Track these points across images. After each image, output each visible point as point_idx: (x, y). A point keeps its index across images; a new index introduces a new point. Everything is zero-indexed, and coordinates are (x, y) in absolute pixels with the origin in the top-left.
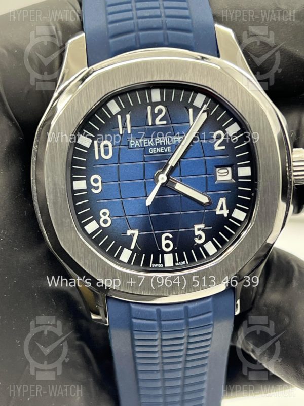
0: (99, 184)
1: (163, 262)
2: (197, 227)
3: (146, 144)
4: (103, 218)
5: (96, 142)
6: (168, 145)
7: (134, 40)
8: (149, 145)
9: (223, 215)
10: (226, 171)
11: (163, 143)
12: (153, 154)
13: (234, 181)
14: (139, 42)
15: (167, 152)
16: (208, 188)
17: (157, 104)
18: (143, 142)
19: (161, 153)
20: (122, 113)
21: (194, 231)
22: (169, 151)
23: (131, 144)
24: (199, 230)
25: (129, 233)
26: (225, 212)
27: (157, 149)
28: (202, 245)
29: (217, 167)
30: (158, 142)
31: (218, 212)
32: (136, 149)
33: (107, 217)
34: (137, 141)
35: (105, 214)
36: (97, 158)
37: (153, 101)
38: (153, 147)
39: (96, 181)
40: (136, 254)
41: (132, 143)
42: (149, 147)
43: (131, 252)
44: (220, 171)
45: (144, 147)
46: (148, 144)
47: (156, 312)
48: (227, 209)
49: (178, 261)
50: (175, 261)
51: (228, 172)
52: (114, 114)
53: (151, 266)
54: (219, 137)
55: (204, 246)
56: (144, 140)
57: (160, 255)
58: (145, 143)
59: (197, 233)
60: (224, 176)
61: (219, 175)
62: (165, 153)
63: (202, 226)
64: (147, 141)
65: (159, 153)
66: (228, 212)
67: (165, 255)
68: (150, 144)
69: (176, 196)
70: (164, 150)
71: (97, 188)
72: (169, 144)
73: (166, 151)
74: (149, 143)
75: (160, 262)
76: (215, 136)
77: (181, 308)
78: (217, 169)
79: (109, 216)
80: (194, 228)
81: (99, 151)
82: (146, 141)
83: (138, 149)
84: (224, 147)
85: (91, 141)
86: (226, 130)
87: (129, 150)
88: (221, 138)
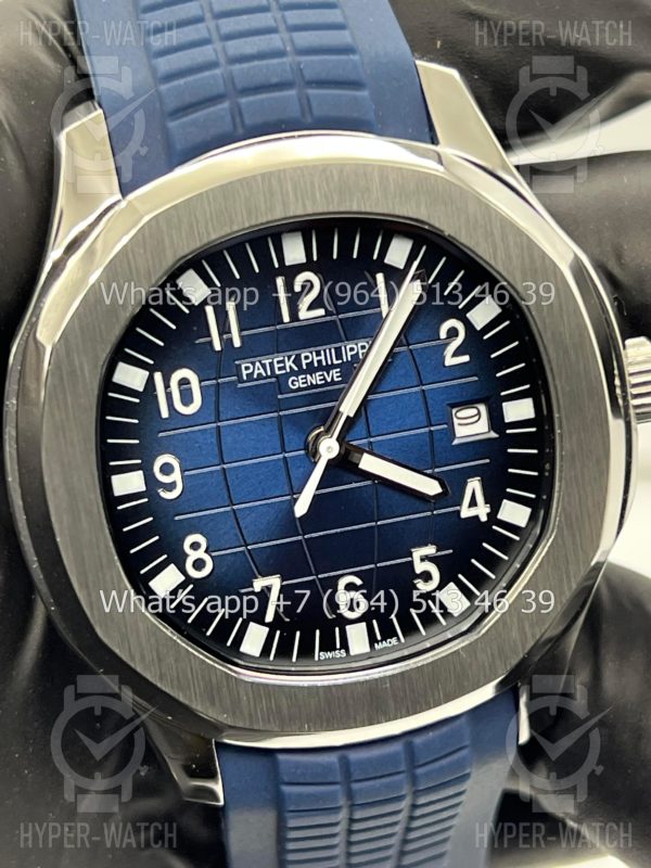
0: (176, 476)
1: (345, 645)
2: (418, 553)
3: (280, 369)
4: (193, 555)
5: (158, 376)
6: (333, 366)
7: (228, 117)
8: (288, 370)
9: (477, 517)
10: (474, 411)
11: (319, 362)
12: (299, 389)
13: (493, 435)
14: (242, 122)
15: (333, 382)
16: (437, 458)
17: (299, 269)
18: (271, 364)
19: (317, 386)
21: (411, 563)
22: (336, 379)
23: (245, 373)
24: (423, 559)
26: (482, 511)
27: (308, 376)
28: (433, 594)
29: (453, 406)
30: (308, 361)
31: (466, 512)
32: (256, 383)
33: (201, 554)
34: (258, 364)
35: (195, 546)
36: (165, 413)
37: (287, 264)
38: (296, 374)
39: (167, 469)
40: (278, 633)
41: (247, 368)
42: (287, 375)
43: (267, 629)
44: (459, 415)
45: (277, 377)
46: (284, 368)
47: (337, 765)
48: (486, 503)
49: (379, 638)
50: (372, 640)
51: (479, 413)
53: (316, 658)
54: (453, 333)
56: (275, 360)
57: (337, 629)
58: (276, 366)
59: (419, 567)
60: (471, 425)
61: (460, 424)
62: (327, 384)
63: (430, 550)
64: (283, 361)
65: (312, 386)
66: (488, 510)
67: (348, 627)
68: (290, 367)
70: (324, 379)
71: (171, 487)
72: (335, 362)
73: (329, 380)
74: (288, 365)
75: (338, 646)
76: (443, 334)
77: (397, 747)
78: (454, 411)
79: (206, 551)
80: (411, 555)
81: (169, 396)
82: (278, 362)
83: (263, 382)
84: (466, 358)
85: (146, 374)
86: (468, 315)
87: (240, 385)
88: (457, 335)
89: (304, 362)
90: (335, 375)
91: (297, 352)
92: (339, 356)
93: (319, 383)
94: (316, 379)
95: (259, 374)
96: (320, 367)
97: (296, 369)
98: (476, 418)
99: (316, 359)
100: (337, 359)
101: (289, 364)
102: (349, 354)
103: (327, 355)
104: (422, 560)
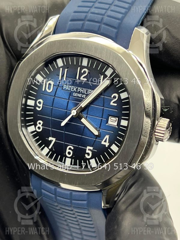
0: (41, 105)
1: (65, 162)
2: (88, 148)
3: (72, 90)
4: (38, 125)
5: (45, 80)
7: (81, 25)
9: (105, 145)
10: (115, 119)
11: (82, 92)
12: (75, 96)
13: (117, 127)
14: (84, 28)
16: (101, 127)
17: (85, 67)
18: (71, 88)
19: (79, 97)
20: (64, 67)
21: (86, 149)
23: (64, 87)
25: (50, 139)
26: (107, 144)
27: (78, 94)
28: (89, 159)
29: (110, 115)
30: (80, 90)
31: (103, 143)
32: (66, 91)
33: (40, 126)
34: (68, 86)
35: (40, 123)
36: (43, 90)
37: (82, 65)
40: (51, 152)
41: (65, 86)
42: (73, 92)
43: (49, 150)
44: (111, 118)
46: (73, 90)
47: (54, 190)
48: (108, 143)
49: (73, 164)
50: (71, 164)
51: (116, 120)
52: (59, 67)
53: (57, 162)
54: (115, 97)
55: (90, 160)
56: (72, 87)
57: (64, 158)
58: (72, 89)
59: (87, 151)
60: (113, 122)
61: (111, 121)
62: (81, 98)
63: (92, 148)
64: (74, 88)
65: (78, 97)
66: (108, 145)
67: (67, 158)
69: (82, 125)
70: (81, 96)
71: (39, 107)
72: (85, 93)
73: (82, 97)
75: (63, 161)
76: (112, 96)
77: (69, 192)
79: (42, 126)
80: (86, 147)
81: (46, 86)
82: (73, 88)
83: (67, 91)
84: (116, 105)
85: (43, 79)
86: (120, 94)
87: (62, 90)
88: (116, 98)
89: (78, 90)
90: (84, 96)
91: (78, 87)
92: (87, 92)
93: (80, 97)
94: (80, 95)
95: (67, 89)
96: (82, 93)
97: (76, 91)
98: (115, 121)
99: (81, 90)
100: (86, 93)
101: (75, 89)
102: (89, 92)
103: (84, 90)
104: (89, 150)
